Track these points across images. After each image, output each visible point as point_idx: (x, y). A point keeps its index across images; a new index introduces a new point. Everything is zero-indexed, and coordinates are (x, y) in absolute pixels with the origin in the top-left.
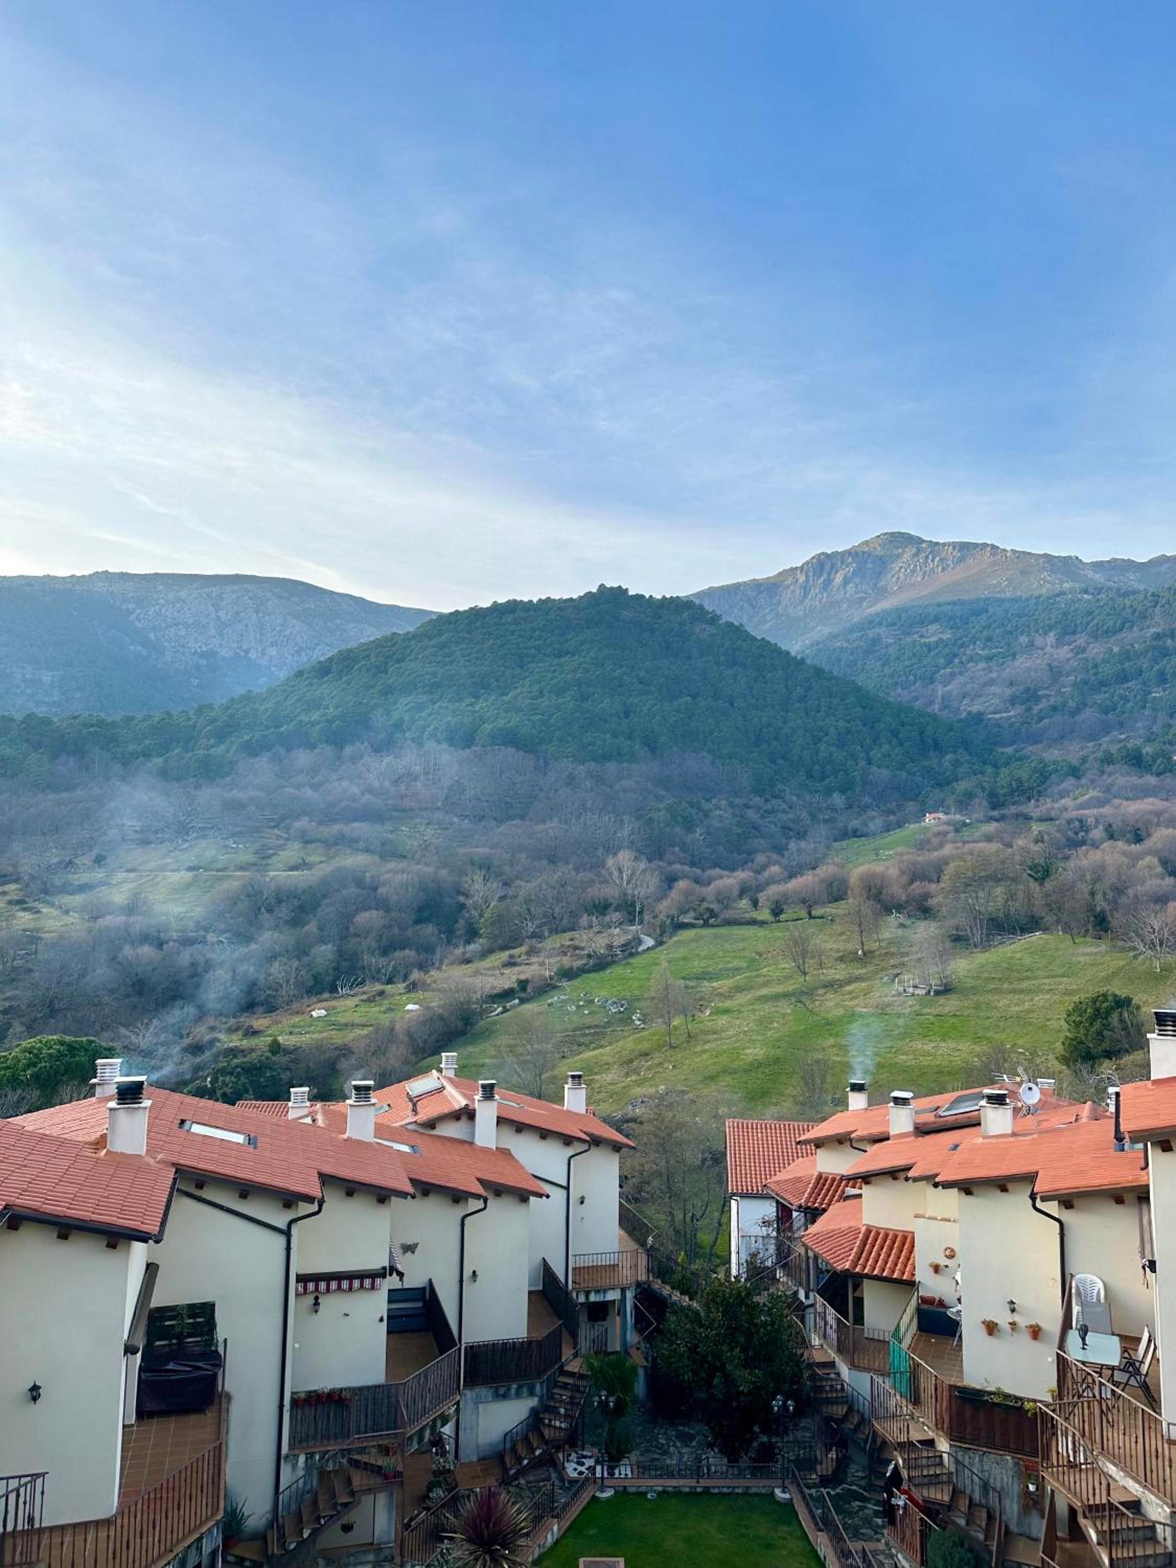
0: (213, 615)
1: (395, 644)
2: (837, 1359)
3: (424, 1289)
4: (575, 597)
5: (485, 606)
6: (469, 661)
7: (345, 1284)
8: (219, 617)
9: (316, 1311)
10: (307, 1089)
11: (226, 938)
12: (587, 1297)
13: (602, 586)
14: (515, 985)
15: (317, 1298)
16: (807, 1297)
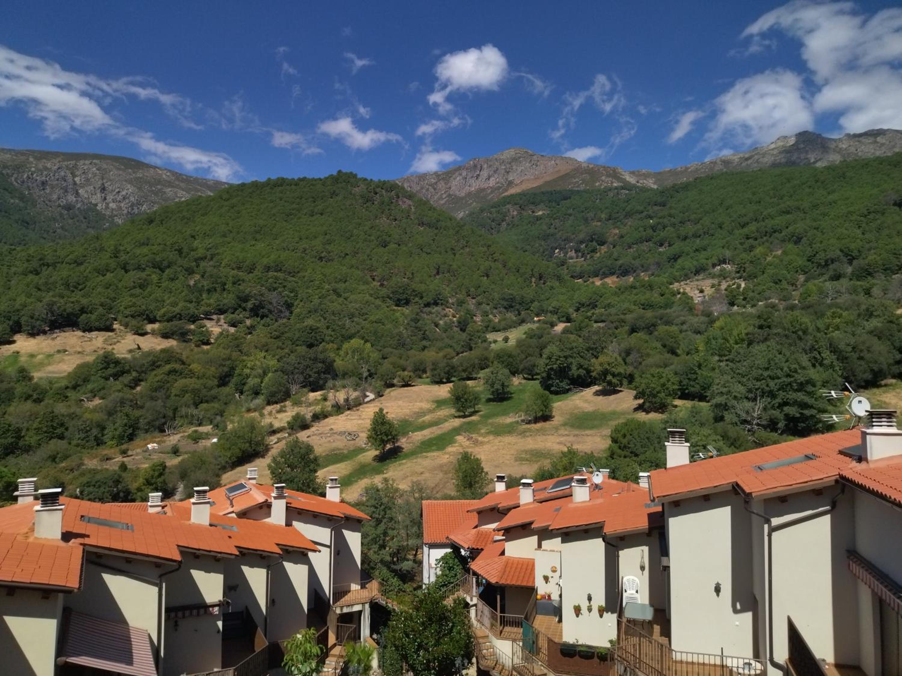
0: (70, 180)
1: (200, 203)
2: (490, 634)
3: (242, 612)
4: (322, 177)
5: (262, 181)
6: (252, 216)
7: (195, 612)
8: (74, 181)
9: (176, 630)
10: (160, 494)
11: (86, 398)
12: (342, 610)
13: (340, 172)
14: (286, 425)
15: (176, 622)
16: (472, 600)
